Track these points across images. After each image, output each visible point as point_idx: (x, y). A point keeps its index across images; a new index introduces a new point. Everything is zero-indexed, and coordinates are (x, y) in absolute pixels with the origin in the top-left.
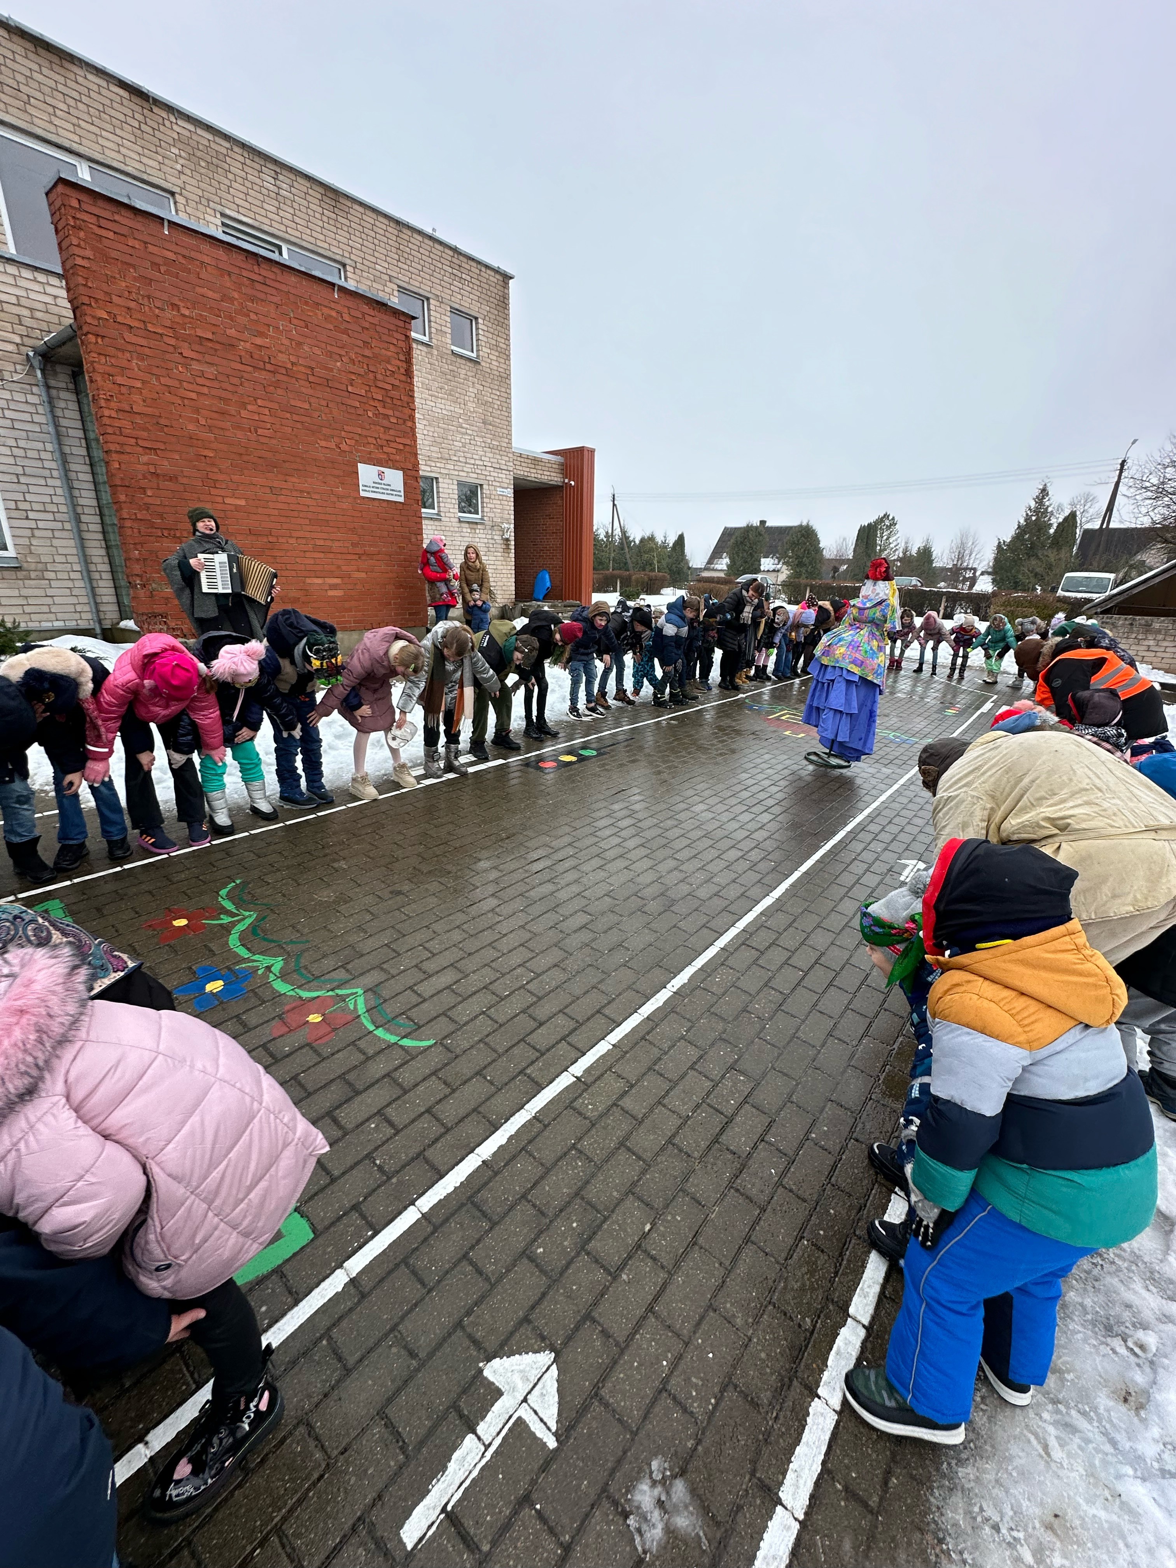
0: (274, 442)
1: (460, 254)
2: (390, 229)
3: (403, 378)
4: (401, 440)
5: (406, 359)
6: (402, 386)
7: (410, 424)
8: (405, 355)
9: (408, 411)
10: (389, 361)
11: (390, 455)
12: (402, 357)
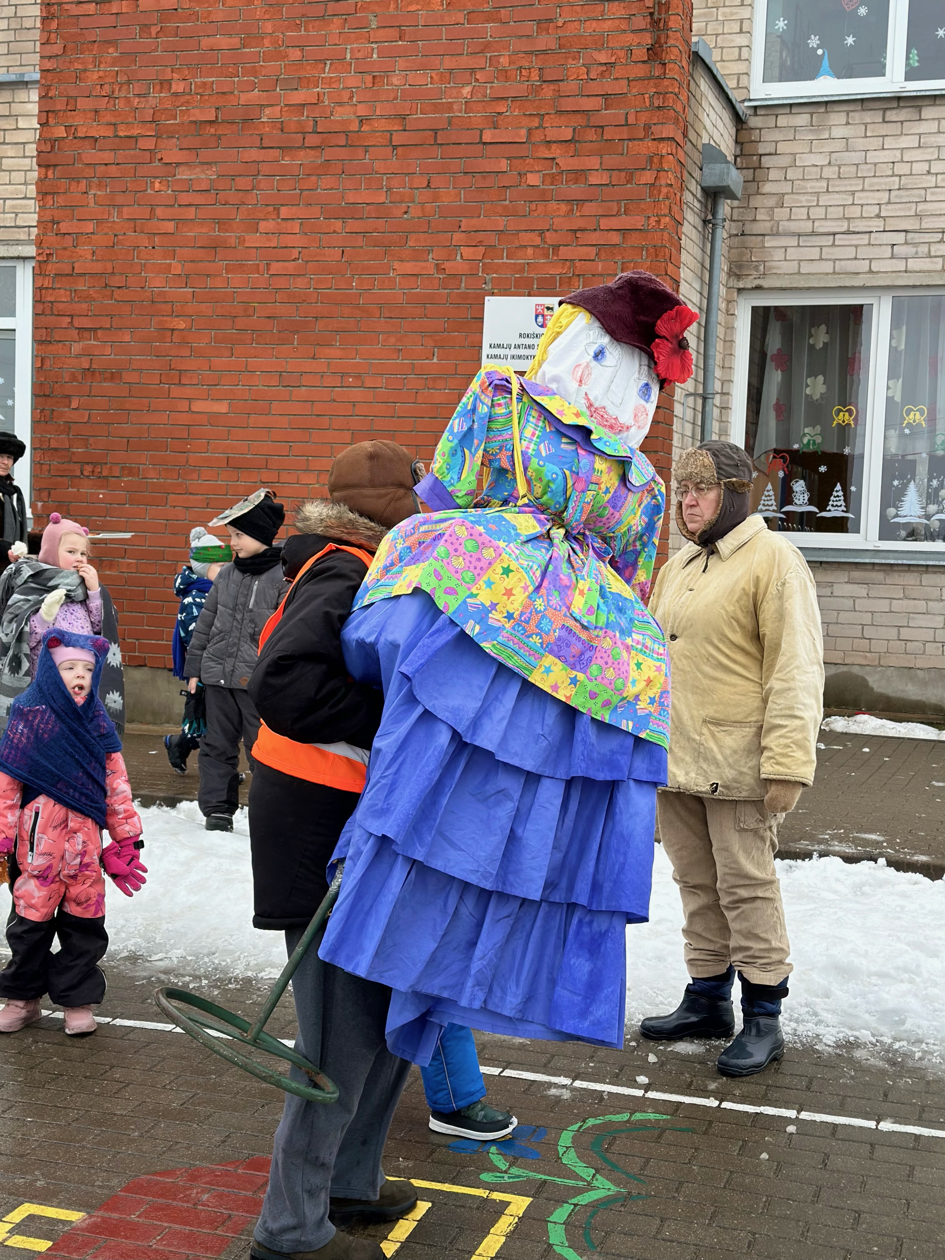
0: (300, 283)
3: (640, 71)
4: (615, 223)
5: (655, 23)
6: (634, 91)
7: (648, 177)
8: (652, 14)
9: (646, 147)
10: (600, 43)
11: (578, 264)
12: (641, 22)
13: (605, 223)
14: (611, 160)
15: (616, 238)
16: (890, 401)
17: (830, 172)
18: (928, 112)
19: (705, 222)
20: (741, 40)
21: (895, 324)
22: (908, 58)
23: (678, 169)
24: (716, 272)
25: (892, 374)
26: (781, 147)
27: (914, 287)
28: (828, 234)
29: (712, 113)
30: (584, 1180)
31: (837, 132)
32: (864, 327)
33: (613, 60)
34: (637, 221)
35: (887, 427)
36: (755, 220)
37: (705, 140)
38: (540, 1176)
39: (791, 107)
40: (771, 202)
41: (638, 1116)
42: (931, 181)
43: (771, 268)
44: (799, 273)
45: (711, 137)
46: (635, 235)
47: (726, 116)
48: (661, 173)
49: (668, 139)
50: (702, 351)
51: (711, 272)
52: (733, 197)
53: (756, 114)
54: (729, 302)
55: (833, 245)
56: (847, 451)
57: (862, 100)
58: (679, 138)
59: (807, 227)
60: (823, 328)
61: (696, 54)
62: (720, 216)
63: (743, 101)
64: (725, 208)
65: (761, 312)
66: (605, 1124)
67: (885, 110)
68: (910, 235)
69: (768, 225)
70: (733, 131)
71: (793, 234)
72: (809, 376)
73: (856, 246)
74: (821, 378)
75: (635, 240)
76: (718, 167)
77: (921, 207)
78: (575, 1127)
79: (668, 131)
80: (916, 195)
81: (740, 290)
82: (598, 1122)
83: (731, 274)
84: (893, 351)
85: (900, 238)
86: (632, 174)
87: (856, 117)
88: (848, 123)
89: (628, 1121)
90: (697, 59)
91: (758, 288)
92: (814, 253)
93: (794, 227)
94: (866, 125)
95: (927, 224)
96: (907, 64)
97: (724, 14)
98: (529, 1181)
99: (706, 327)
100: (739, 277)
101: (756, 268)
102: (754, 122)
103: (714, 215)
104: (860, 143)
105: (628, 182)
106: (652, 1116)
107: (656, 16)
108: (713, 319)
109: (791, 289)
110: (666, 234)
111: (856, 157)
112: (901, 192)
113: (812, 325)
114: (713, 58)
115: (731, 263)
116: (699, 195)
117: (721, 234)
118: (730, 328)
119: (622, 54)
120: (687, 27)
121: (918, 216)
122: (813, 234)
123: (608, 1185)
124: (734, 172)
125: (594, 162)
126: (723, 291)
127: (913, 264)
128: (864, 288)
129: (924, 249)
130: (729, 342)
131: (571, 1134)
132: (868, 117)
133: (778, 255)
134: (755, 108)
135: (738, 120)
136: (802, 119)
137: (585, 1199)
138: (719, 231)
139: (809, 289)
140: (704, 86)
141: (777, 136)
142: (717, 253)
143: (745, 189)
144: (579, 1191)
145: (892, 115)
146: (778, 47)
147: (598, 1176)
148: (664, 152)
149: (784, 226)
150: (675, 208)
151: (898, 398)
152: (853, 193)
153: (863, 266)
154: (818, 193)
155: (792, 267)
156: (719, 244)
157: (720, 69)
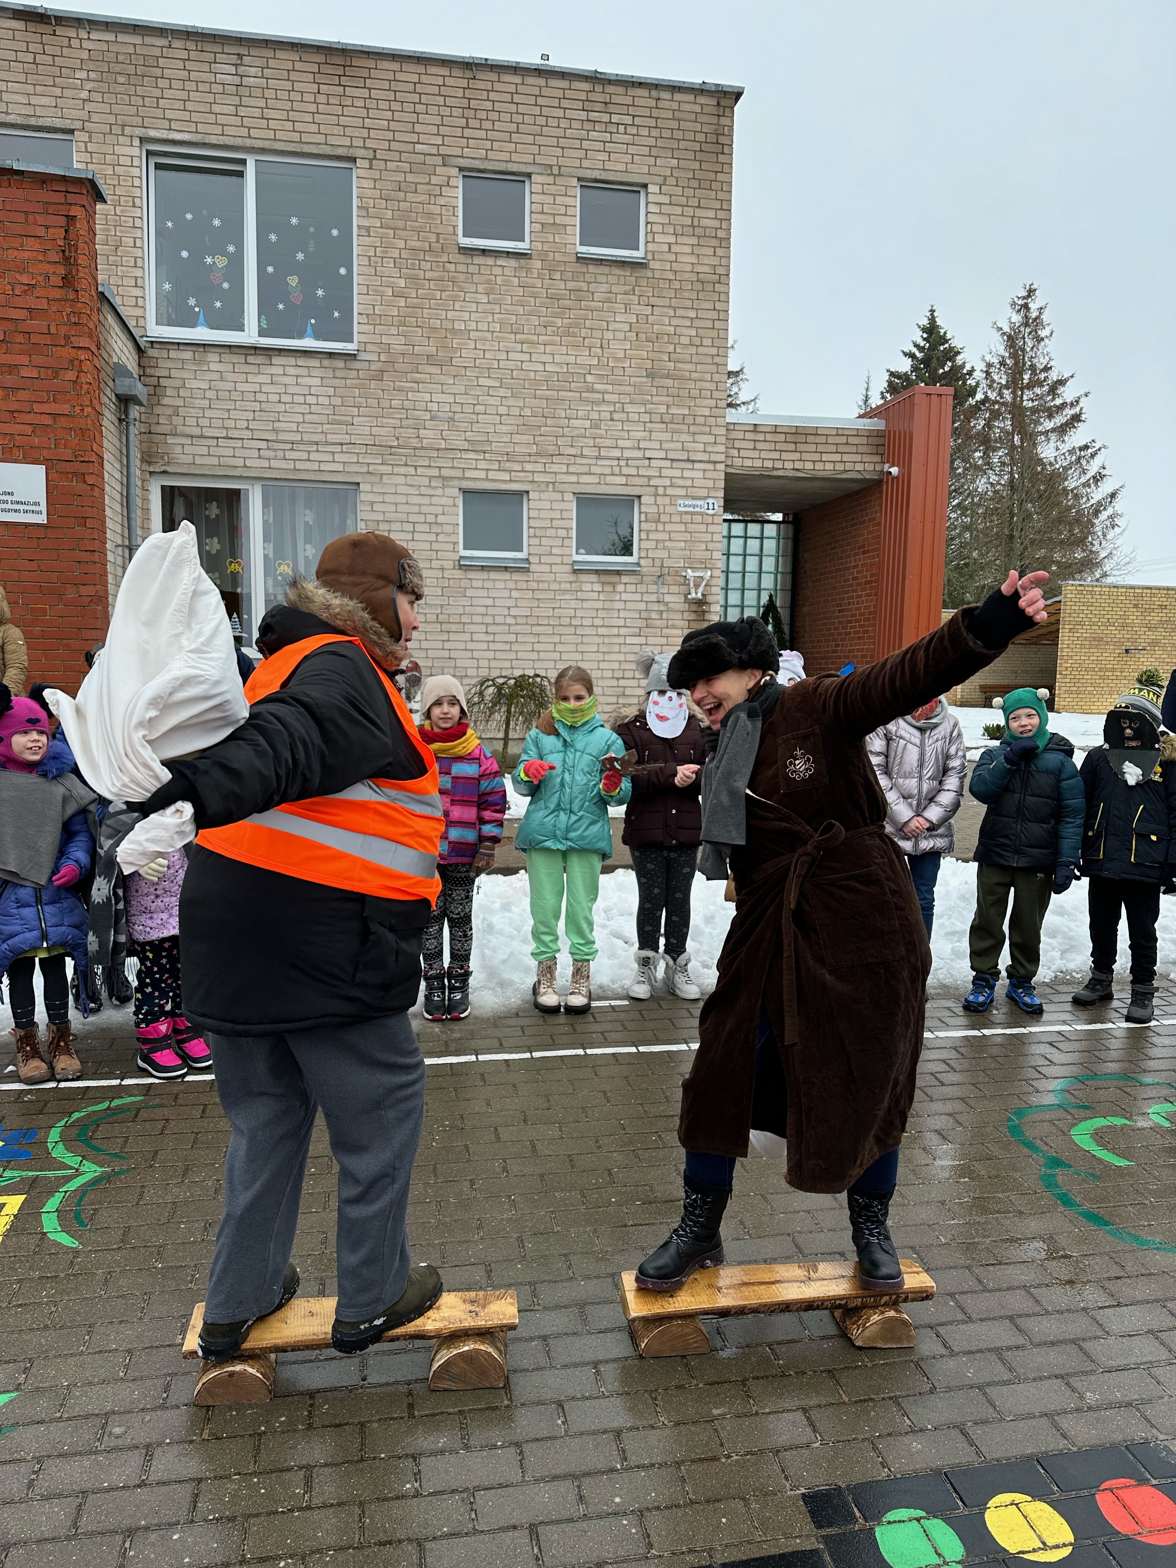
1: (610, 82)
2: (449, 81)
3: (58, 294)
4: (46, 408)
5: (67, 259)
6: (54, 309)
7: (71, 375)
8: (63, 251)
9: (67, 353)
10: (22, 269)
11: (17, 438)
12: (55, 257)
13: (37, 408)
14: (38, 360)
15: (48, 421)
16: (266, 557)
17: (211, 394)
18: (276, 360)
19: (120, 420)
20: (137, 292)
21: (265, 505)
22: (259, 321)
23: (95, 372)
24: (132, 458)
25: (266, 539)
26: (174, 373)
27: (276, 479)
28: (213, 438)
29: (118, 340)
30: (71, 1168)
31: (214, 367)
32: (243, 506)
33: (34, 282)
34: (65, 409)
35: (265, 576)
36: (158, 423)
37: (115, 360)
38: (30, 1174)
39: (179, 345)
40: (169, 411)
41: (116, 1102)
42: (281, 407)
43: (173, 458)
44: (194, 463)
45: (119, 358)
46: (63, 419)
47: (130, 345)
48: (82, 374)
49: (85, 348)
50: (125, 514)
51: (128, 457)
52: (140, 404)
53: (152, 347)
54: (143, 481)
55: (217, 446)
56: (239, 590)
57: (230, 346)
58: (94, 349)
59: (197, 431)
60: (215, 504)
61: (102, 293)
62: (131, 416)
63: (142, 337)
64: (135, 412)
65: (168, 490)
66: (89, 1115)
67: (246, 355)
68: (270, 444)
69: (169, 427)
70: (136, 357)
71: (187, 436)
72: (207, 537)
73: (234, 448)
74: (216, 539)
75: (63, 422)
76: (128, 381)
77: (276, 425)
78: (62, 1123)
79: (84, 342)
80: (272, 417)
81: (151, 473)
82: (82, 1114)
83: (143, 460)
84: (265, 523)
85: (263, 445)
86: (57, 372)
87: (226, 357)
88: (220, 361)
89: (109, 1108)
90: (102, 296)
91: (164, 472)
92: (205, 450)
93: (187, 430)
94: (234, 364)
95: (282, 436)
96: (259, 326)
97: (122, 271)
98: (23, 1180)
99: (127, 497)
100: (150, 463)
101: (162, 458)
102: (151, 352)
103: (127, 416)
104: (230, 376)
105: (54, 378)
106: (129, 1100)
107: (67, 253)
108: (132, 491)
109: (189, 474)
110: (89, 422)
111: (229, 386)
112: (262, 414)
113: (207, 502)
114: (117, 301)
115: (143, 453)
116: (114, 399)
117: (133, 431)
118: (146, 500)
119: (41, 279)
120: (93, 265)
121: (275, 431)
122: (202, 436)
123: (94, 1167)
124: (139, 386)
125: (25, 360)
126: (138, 472)
127: (274, 464)
128: (241, 477)
129: (280, 454)
130: (146, 510)
131: (59, 1130)
132: (235, 358)
133: (179, 450)
134: (152, 342)
135: (139, 350)
136: (187, 355)
137: (73, 1186)
138: (131, 427)
139: (202, 475)
140: (111, 320)
141: (169, 364)
142: (132, 443)
143: (148, 400)
144: (68, 1179)
145: (250, 359)
146: (165, 304)
147: (84, 1162)
148: (82, 358)
149: (180, 429)
150: (95, 402)
151: (271, 556)
152: (229, 410)
153: (240, 462)
154: (203, 408)
155: (189, 459)
156: (132, 437)
157: (123, 311)
